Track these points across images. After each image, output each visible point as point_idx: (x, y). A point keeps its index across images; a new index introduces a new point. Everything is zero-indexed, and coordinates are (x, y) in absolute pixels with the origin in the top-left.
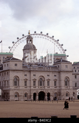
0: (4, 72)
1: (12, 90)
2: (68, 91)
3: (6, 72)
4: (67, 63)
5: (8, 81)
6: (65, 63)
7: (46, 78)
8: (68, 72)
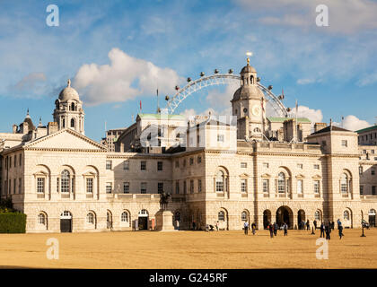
0: (189, 157)
1: (212, 202)
2: (349, 205)
3: (196, 156)
4: (347, 135)
5: (200, 181)
6: (342, 135)
7: (295, 171)
8: (349, 156)
